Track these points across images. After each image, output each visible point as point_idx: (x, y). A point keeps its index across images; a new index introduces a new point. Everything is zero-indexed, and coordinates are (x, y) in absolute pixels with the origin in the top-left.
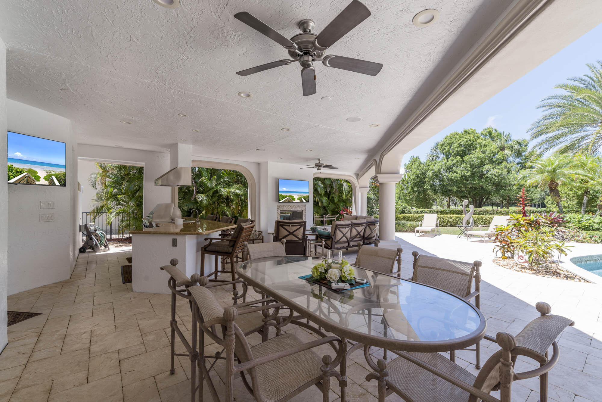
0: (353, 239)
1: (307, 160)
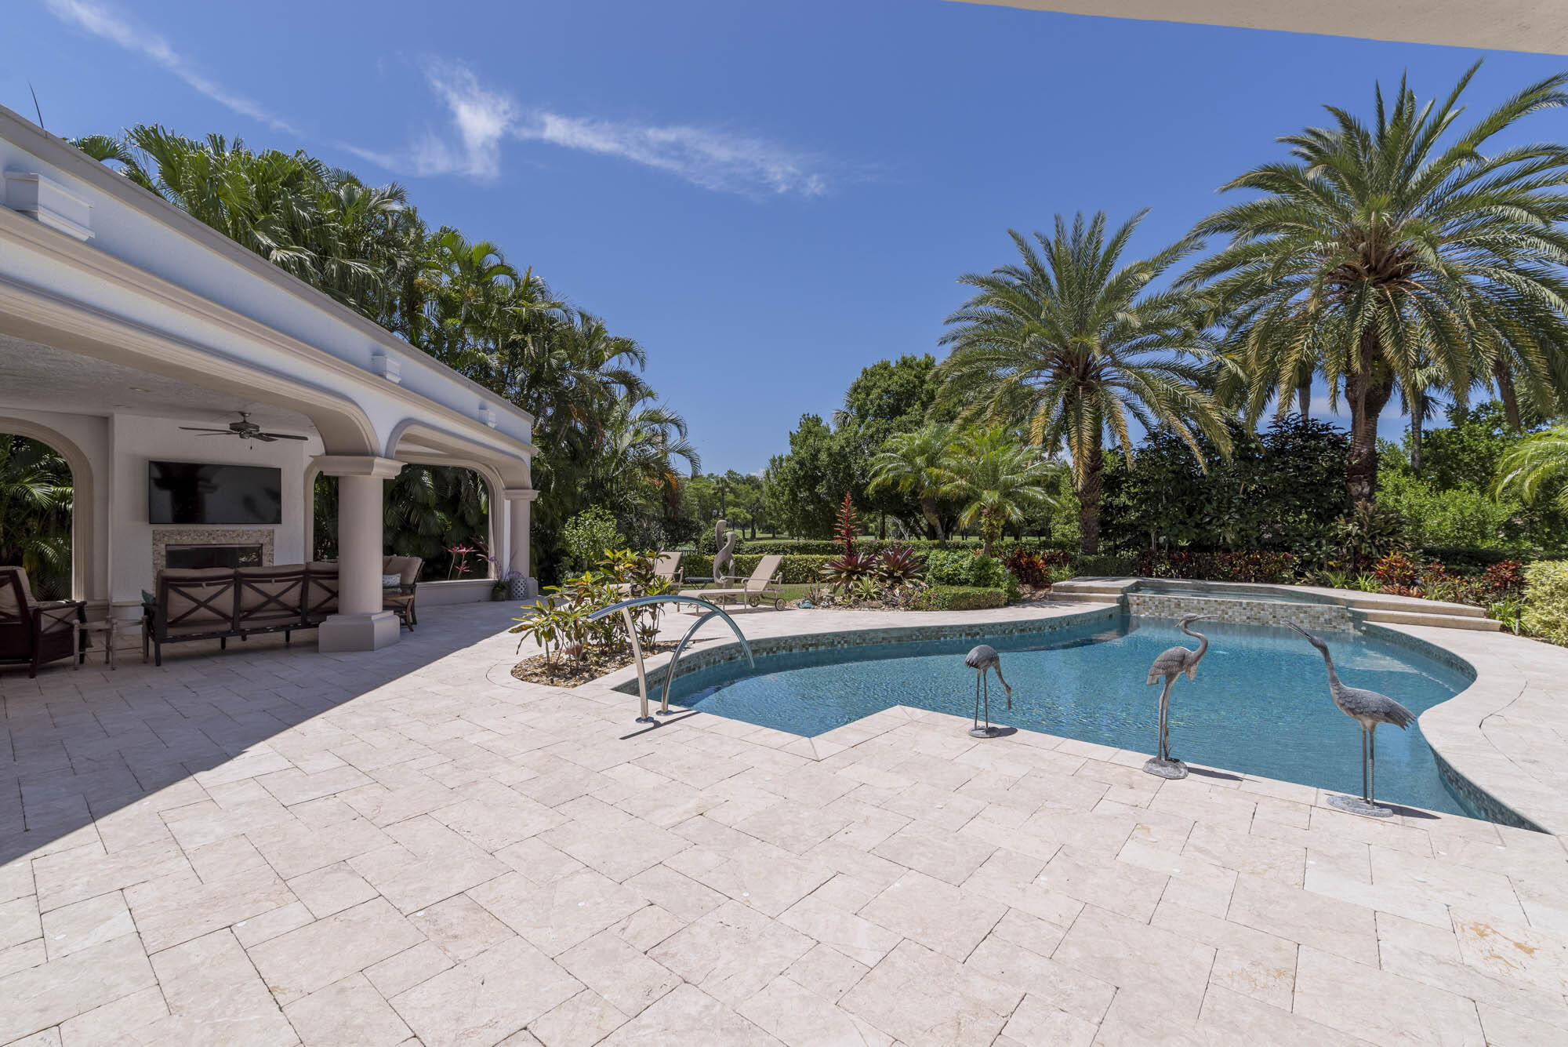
0: (248, 615)
1: (224, 414)
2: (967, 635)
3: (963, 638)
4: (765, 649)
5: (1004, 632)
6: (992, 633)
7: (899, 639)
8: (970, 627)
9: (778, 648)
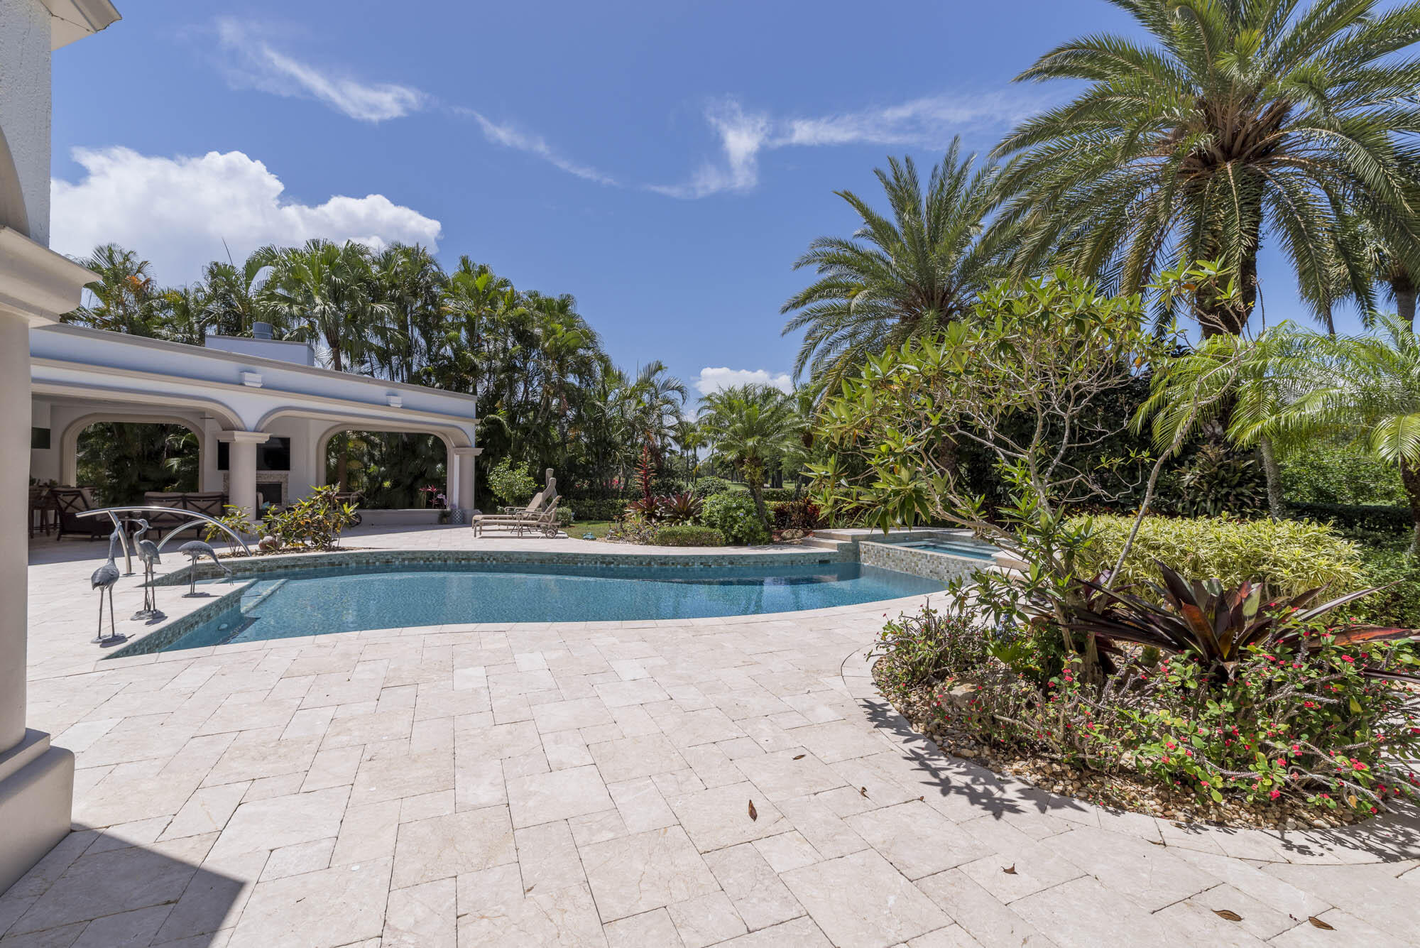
2: (602, 563)
3: (598, 565)
4: (422, 559)
5: (641, 563)
6: (627, 563)
7: (542, 561)
8: (604, 556)
9: (434, 559)
